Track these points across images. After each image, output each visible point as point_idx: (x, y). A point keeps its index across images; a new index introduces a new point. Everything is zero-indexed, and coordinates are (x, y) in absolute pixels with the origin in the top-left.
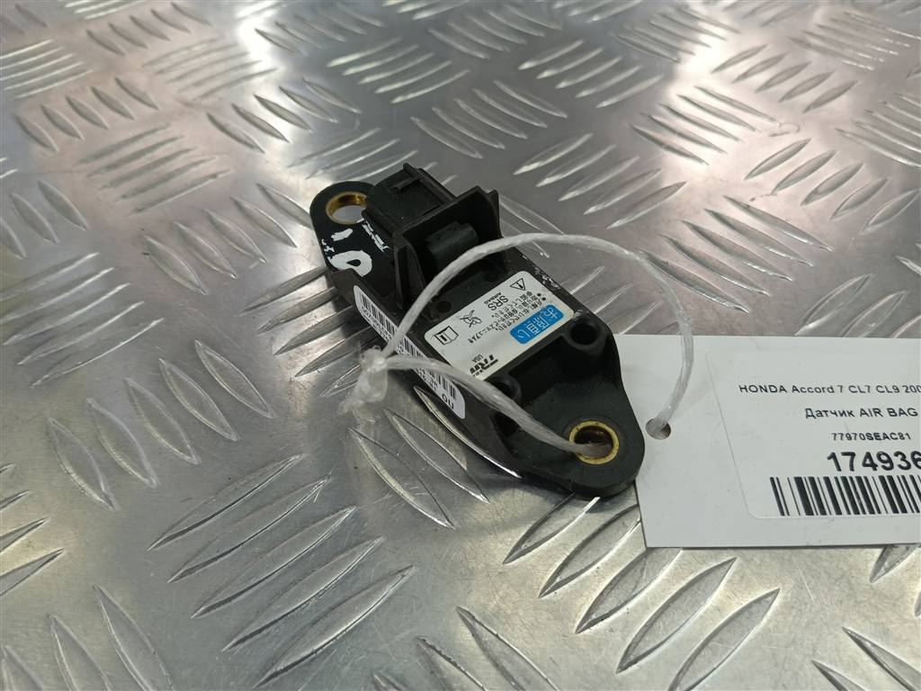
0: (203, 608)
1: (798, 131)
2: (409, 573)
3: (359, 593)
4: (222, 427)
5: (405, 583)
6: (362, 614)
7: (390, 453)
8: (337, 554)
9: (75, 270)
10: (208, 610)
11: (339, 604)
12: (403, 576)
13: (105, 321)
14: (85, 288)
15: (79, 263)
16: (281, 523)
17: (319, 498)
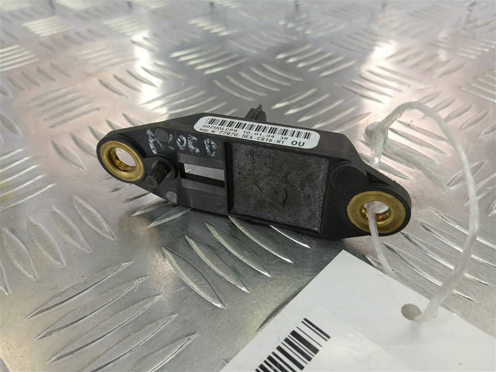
0: (55, 357)
1: (436, 87)
2: (193, 337)
3: (159, 350)
4: (82, 245)
5: (190, 344)
6: (159, 364)
7: (187, 261)
8: (147, 324)
9: (10, 157)
10: (58, 359)
11: (145, 357)
12: (189, 339)
13: (22, 184)
14: (14, 167)
15: (13, 153)
16: (112, 304)
17: (138, 289)
